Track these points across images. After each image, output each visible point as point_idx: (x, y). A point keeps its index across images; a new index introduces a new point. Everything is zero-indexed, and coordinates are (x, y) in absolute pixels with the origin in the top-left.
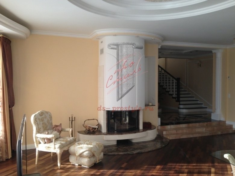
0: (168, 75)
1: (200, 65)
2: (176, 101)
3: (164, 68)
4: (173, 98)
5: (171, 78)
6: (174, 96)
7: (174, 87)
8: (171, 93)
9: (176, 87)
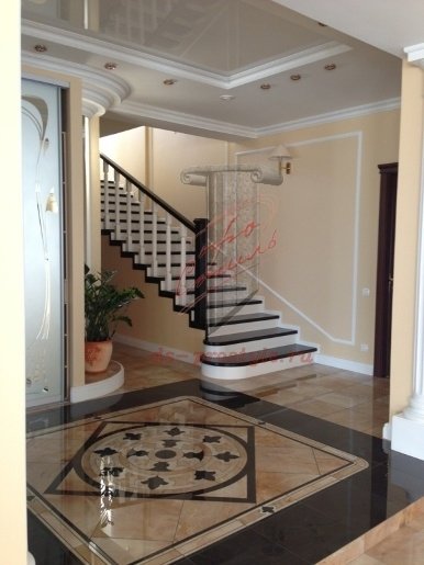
0: (157, 208)
1: (288, 165)
2: (192, 325)
3: (141, 180)
4: (177, 308)
5: (170, 219)
6: (183, 300)
7: (183, 259)
8: (167, 285)
9: (192, 258)
